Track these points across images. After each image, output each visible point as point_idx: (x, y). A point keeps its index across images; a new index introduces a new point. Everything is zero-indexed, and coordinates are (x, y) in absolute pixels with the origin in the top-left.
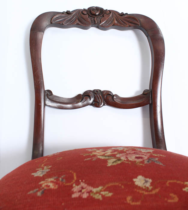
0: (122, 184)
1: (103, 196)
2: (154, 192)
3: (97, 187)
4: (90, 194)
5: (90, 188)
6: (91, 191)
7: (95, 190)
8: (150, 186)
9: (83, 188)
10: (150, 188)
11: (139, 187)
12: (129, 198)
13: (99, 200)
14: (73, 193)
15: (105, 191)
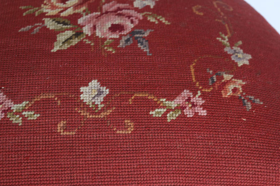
0: (59, 98)
1: (24, 119)
2: (102, 115)
3: (20, 102)
4: (6, 115)
5: (9, 103)
6: (9, 109)
7: (15, 107)
8: (102, 103)
10: (100, 106)
11: (84, 104)
12: (61, 124)
13: (17, 125)
15: (29, 110)
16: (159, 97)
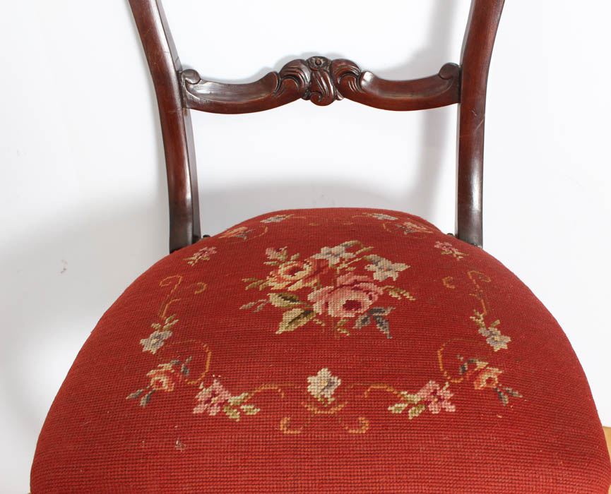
0: (283, 389)
1: (242, 414)
2: (333, 411)
3: (239, 394)
4: (222, 409)
5: (226, 395)
6: (226, 402)
7: (233, 400)
8: (332, 396)
9: (214, 395)
10: (331, 400)
11: (312, 397)
12: (285, 421)
13: (234, 420)
14: (196, 403)
15: (248, 403)
16: (399, 390)
